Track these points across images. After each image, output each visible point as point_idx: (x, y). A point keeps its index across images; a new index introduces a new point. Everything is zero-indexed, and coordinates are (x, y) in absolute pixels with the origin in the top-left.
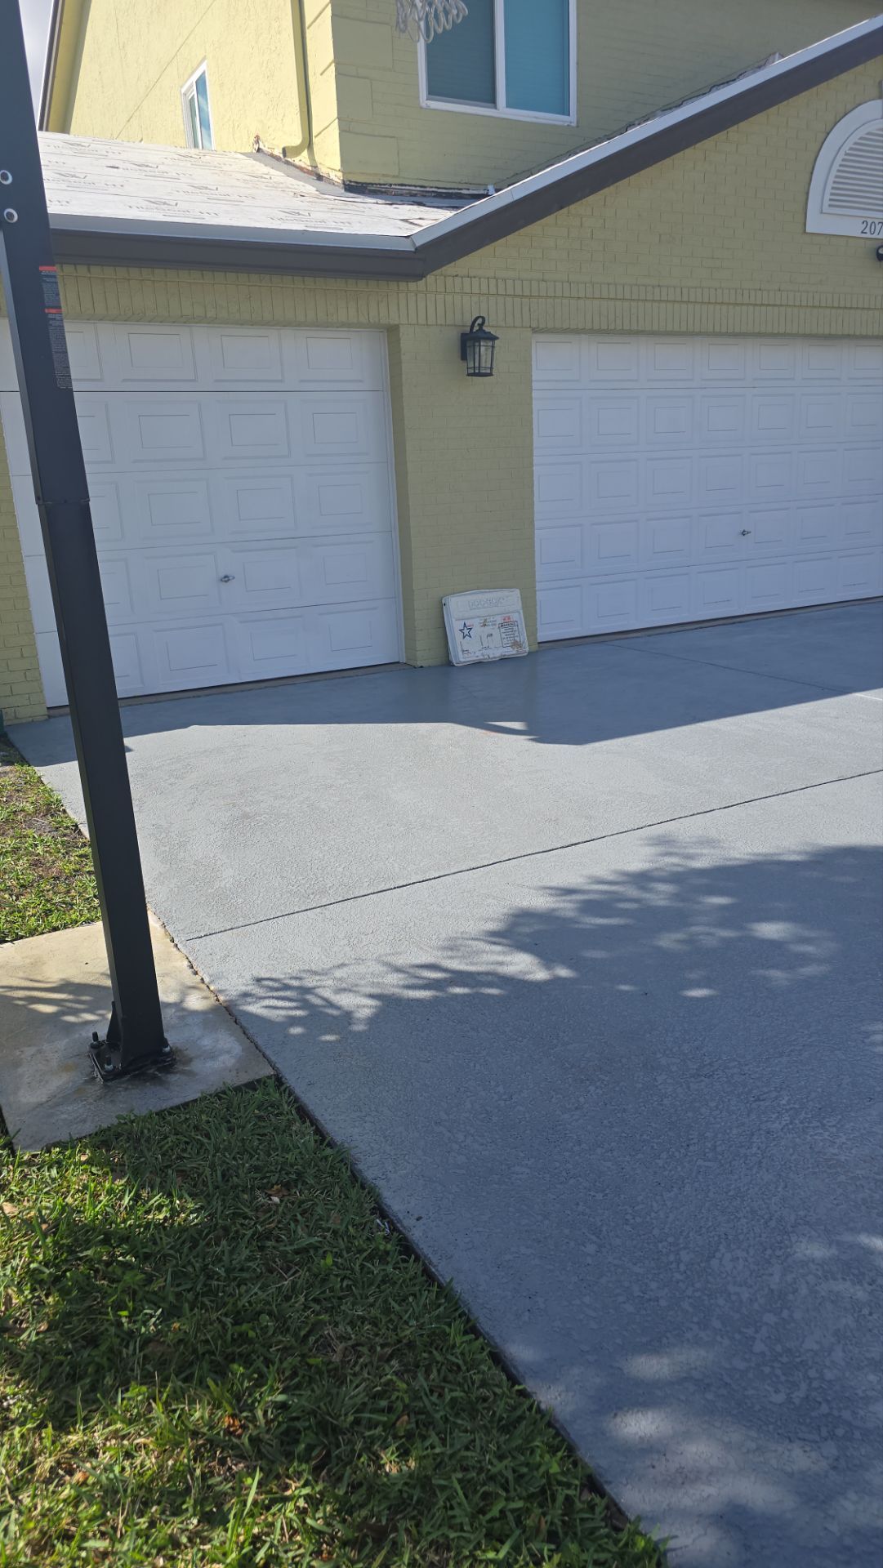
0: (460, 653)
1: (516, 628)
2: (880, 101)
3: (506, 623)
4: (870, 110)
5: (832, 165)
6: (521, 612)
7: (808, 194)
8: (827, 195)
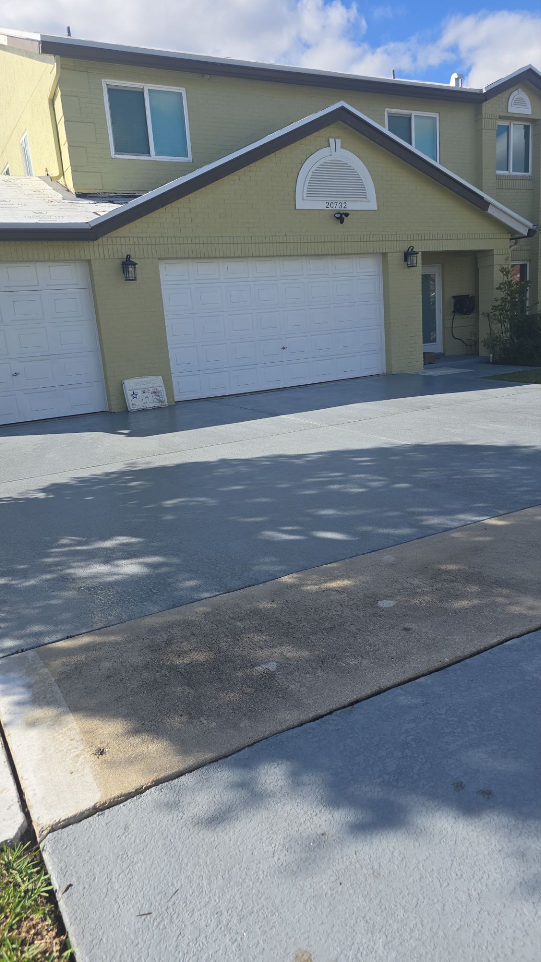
0: (131, 406)
1: (160, 394)
2: (329, 148)
3: (156, 392)
4: (324, 152)
5: (306, 178)
6: (163, 386)
7: (295, 191)
8: (305, 192)
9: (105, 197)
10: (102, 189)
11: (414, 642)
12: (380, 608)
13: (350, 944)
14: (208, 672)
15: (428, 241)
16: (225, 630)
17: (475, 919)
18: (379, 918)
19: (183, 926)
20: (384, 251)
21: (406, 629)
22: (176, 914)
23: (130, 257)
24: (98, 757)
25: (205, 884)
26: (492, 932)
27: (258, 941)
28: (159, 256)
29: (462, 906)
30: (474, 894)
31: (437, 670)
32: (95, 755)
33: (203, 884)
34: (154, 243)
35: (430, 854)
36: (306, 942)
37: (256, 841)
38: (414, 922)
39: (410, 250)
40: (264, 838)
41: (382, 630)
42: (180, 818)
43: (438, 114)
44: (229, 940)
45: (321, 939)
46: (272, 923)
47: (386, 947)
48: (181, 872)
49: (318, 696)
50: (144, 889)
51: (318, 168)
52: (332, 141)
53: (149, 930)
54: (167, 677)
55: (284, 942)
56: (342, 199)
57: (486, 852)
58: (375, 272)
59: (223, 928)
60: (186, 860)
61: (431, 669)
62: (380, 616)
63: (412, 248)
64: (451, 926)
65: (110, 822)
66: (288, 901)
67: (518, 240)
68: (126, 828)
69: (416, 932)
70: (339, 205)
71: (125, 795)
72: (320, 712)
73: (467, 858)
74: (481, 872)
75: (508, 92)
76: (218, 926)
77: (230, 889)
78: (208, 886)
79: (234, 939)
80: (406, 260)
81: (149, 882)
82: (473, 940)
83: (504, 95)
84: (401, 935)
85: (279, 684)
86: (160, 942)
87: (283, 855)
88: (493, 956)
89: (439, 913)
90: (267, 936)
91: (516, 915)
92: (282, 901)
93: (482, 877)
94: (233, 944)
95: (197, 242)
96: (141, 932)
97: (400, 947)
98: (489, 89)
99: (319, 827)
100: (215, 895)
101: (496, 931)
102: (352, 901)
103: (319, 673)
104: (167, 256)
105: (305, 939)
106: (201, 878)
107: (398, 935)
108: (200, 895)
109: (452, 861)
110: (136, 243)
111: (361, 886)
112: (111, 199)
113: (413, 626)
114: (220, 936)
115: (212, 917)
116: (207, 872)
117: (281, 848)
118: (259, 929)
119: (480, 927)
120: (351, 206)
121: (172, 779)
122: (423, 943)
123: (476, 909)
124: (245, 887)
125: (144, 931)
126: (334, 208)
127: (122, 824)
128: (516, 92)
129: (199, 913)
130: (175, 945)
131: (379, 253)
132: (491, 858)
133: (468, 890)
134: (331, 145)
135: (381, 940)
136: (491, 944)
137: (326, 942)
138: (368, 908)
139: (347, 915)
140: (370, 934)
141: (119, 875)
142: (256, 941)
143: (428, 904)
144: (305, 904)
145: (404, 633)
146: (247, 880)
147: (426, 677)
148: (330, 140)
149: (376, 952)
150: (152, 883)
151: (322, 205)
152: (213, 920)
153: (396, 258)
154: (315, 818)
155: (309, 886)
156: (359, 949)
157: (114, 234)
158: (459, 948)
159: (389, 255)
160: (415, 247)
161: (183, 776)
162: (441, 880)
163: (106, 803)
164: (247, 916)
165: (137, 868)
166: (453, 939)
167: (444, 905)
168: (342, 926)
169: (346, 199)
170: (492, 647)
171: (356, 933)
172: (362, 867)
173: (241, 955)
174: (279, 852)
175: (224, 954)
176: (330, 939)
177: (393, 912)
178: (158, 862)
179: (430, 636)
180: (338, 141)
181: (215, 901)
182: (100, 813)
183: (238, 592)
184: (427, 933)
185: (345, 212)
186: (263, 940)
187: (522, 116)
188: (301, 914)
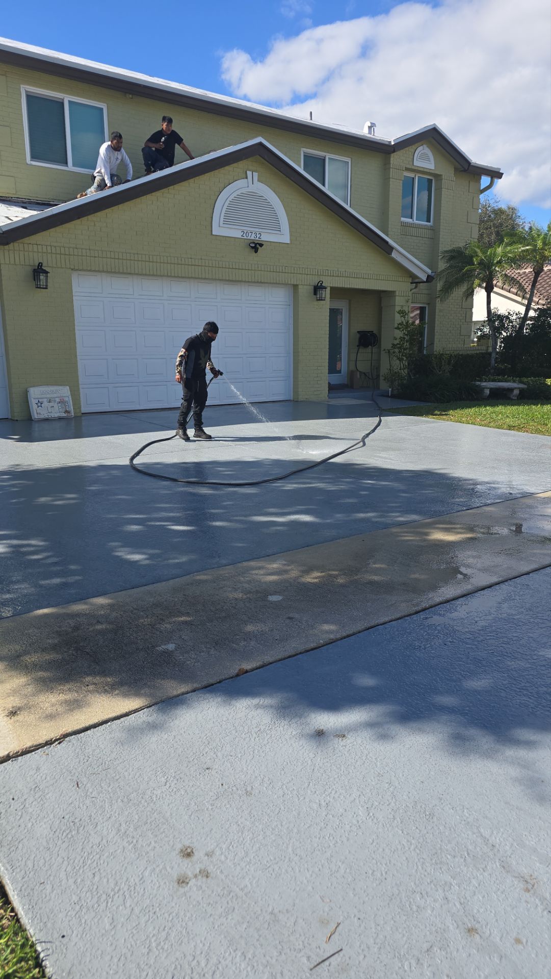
0: (35, 414)
1: (67, 404)
2: (246, 180)
3: (62, 402)
4: (241, 183)
5: (223, 206)
6: (70, 397)
7: (212, 218)
8: (222, 219)
9: (18, 202)
10: (15, 194)
11: (295, 628)
12: (269, 601)
13: (224, 841)
14: (113, 652)
15: (336, 278)
16: (128, 619)
17: (322, 820)
18: (248, 823)
19: (88, 835)
20: (295, 283)
21: (290, 618)
22: (83, 827)
23: (42, 265)
24: (10, 718)
25: (107, 806)
26: (334, 828)
27: (151, 842)
28: (72, 267)
29: (314, 812)
30: (323, 804)
31: (313, 649)
32: (8, 716)
33: (105, 806)
34: (67, 253)
35: (292, 779)
36: (190, 841)
37: (151, 775)
38: (275, 824)
39: (319, 284)
40: (158, 773)
41: (269, 618)
42: (85, 761)
43: (350, 159)
44: (127, 842)
45: (201, 838)
46: (162, 830)
47: (253, 841)
48: (86, 798)
49: (211, 669)
50: (55, 811)
51: (235, 197)
52: (249, 173)
53: (58, 839)
54: (74, 655)
55: (171, 841)
56: (257, 230)
57: (336, 776)
58: (286, 302)
59: (121, 835)
60: (90, 790)
61: (307, 649)
62: (269, 608)
63: (321, 282)
64: (303, 826)
65: (22, 766)
66: (176, 815)
67: (418, 284)
68: (38, 769)
69: (277, 830)
70: (253, 235)
71: (35, 746)
72: (211, 681)
73: (321, 780)
74: (331, 790)
75: (414, 147)
76: (117, 834)
77: (128, 809)
78: (110, 807)
79: (130, 842)
80: (315, 293)
81: (58, 807)
82: (319, 833)
83: (411, 149)
84: (265, 833)
85: (177, 661)
86: (68, 846)
87: (173, 784)
88: (333, 843)
89: (295, 817)
90: (158, 839)
91: (353, 816)
92: (171, 814)
93: (331, 793)
94: (129, 845)
95: (113, 257)
96: (52, 841)
97: (263, 841)
98: (397, 142)
99: (205, 764)
100: (115, 813)
101: (337, 827)
102: (228, 812)
103: (212, 652)
104: (81, 268)
105: (189, 839)
106: (104, 802)
107: (262, 832)
108: (103, 814)
109: (310, 782)
110: (49, 251)
111: (236, 802)
112: (24, 205)
113: (297, 616)
114: (119, 840)
115: (113, 828)
116: (109, 797)
117: (172, 779)
118: (152, 834)
119: (325, 825)
120: (265, 237)
121: (79, 733)
122: (281, 837)
123: (324, 813)
124: (141, 806)
125: (55, 839)
126: (248, 238)
127: (34, 767)
128: (422, 147)
129: (102, 826)
130: (82, 847)
131: (291, 284)
132: (340, 780)
133: (319, 801)
134: (248, 177)
135: (248, 837)
136: (332, 835)
137: (205, 839)
138: (240, 816)
139: (223, 822)
140: (240, 833)
141: (32, 803)
142: (149, 841)
143: (288, 811)
144: (190, 816)
145: (288, 621)
146: (142, 802)
147: (303, 654)
148: (248, 172)
149: (244, 844)
150: (61, 807)
151: (238, 234)
152: (113, 830)
153: (305, 291)
154: (202, 757)
155: (194, 804)
156: (231, 843)
157: (26, 240)
158: (308, 839)
159: (300, 287)
160: (324, 283)
161: (89, 731)
162: (299, 796)
163: (19, 752)
164: (142, 826)
165: (47, 797)
166: (304, 833)
167: (299, 812)
168: (219, 829)
169: (261, 230)
170: (359, 632)
171: (230, 833)
172: (237, 789)
173: (136, 852)
174: (170, 781)
175: (122, 852)
176: (209, 838)
177: (260, 818)
178: (66, 792)
179: (309, 623)
180: (256, 174)
181: (116, 817)
182: (14, 759)
183: (142, 589)
184: (285, 830)
185: (259, 242)
186: (154, 841)
187: (425, 170)
188: (186, 822)
